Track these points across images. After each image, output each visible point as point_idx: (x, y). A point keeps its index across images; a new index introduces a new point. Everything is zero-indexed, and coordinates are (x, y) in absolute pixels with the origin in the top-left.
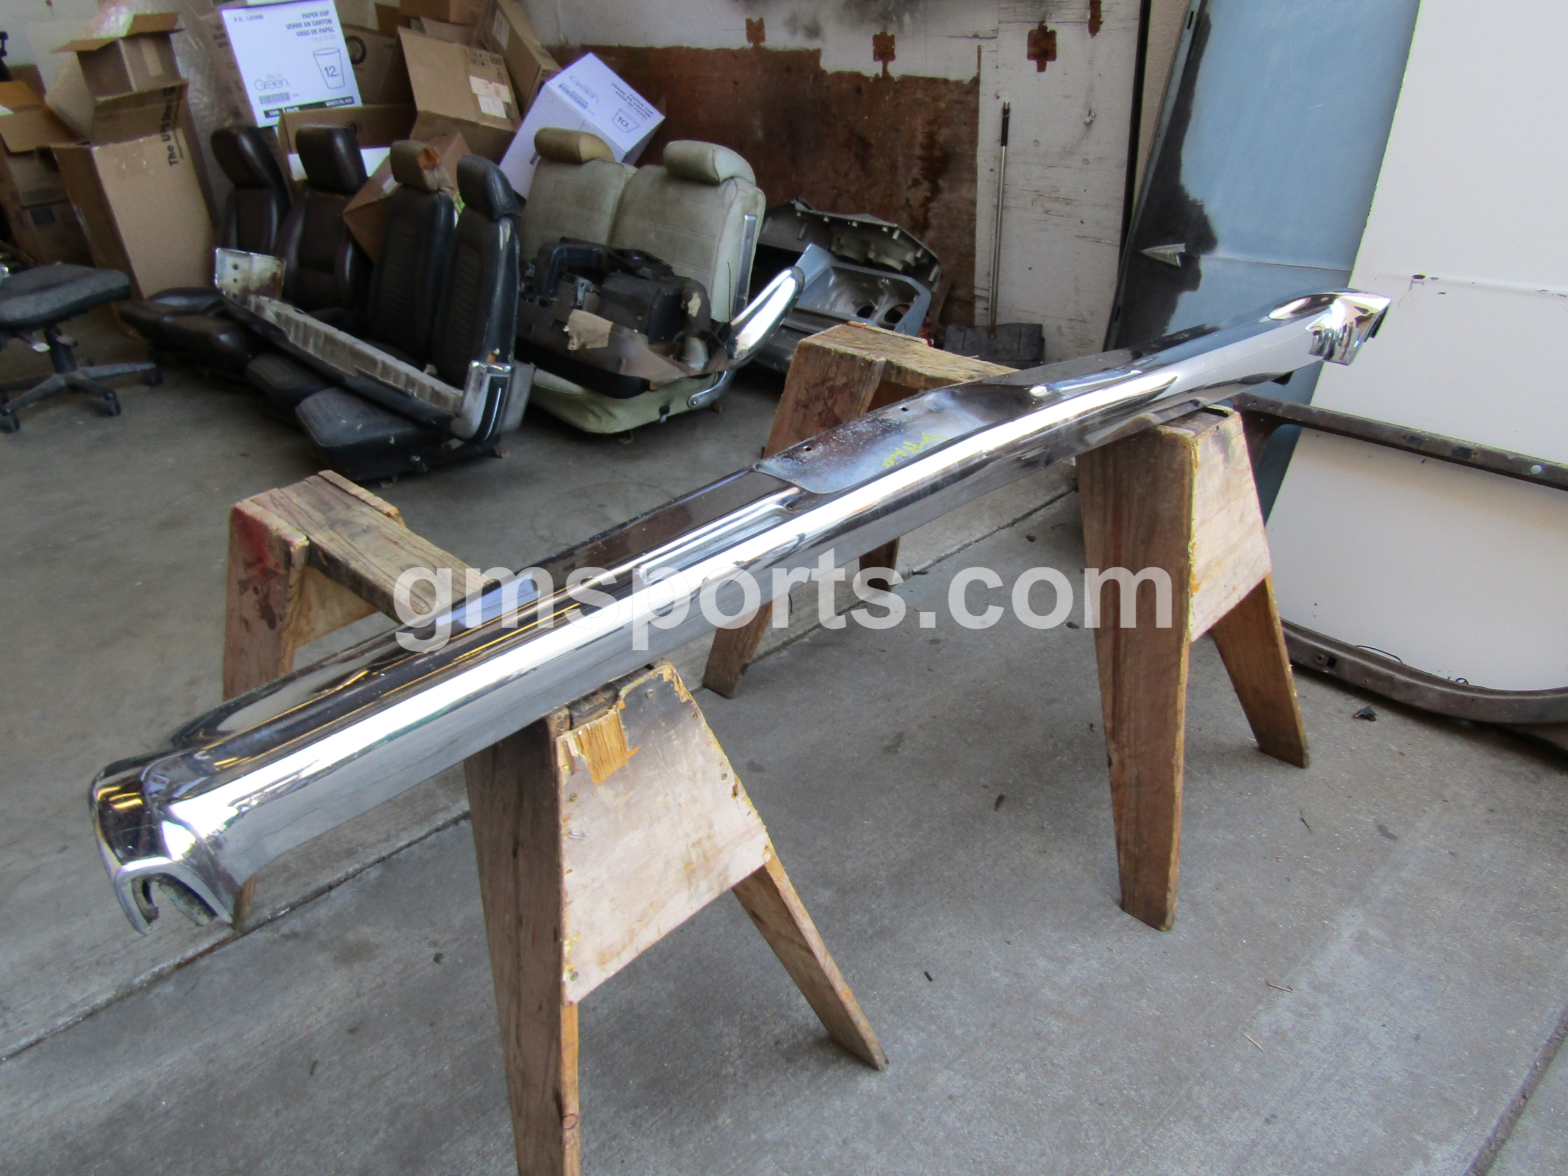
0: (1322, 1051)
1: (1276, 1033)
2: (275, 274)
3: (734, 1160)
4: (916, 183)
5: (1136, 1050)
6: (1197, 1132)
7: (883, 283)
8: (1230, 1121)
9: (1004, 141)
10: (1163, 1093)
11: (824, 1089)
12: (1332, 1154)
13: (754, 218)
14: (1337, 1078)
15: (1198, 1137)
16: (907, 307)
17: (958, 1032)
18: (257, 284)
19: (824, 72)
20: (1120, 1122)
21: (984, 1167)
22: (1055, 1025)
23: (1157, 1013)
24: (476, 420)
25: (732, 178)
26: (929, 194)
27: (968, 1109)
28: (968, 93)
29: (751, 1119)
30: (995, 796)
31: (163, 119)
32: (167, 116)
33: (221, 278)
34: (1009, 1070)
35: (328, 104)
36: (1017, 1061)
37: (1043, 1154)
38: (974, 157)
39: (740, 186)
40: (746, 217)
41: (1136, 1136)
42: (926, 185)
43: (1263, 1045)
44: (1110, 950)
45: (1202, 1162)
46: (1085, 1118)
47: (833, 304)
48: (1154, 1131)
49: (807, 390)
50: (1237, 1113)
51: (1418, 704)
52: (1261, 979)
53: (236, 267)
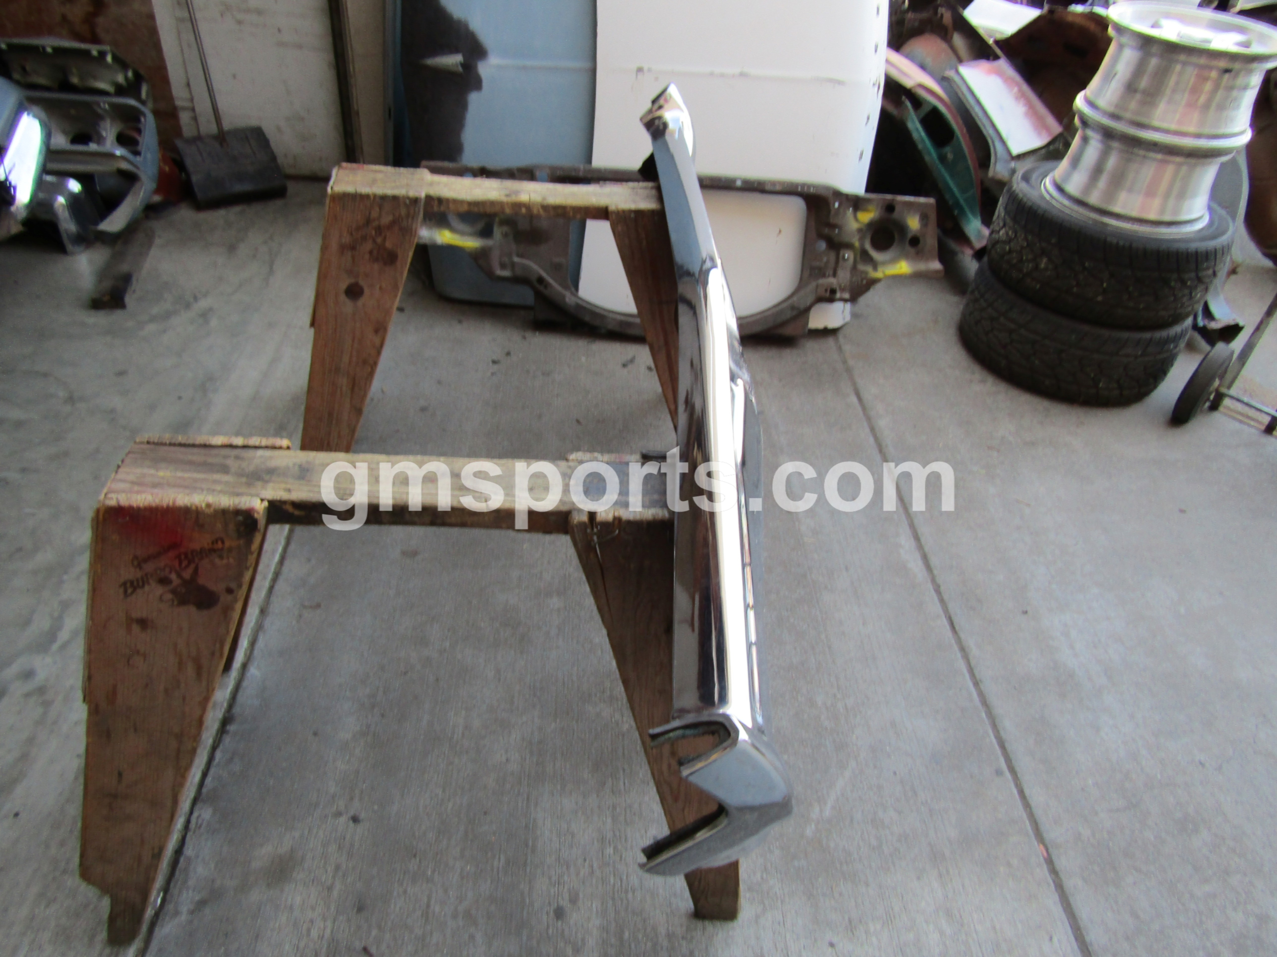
7: (99, 109)
16: (137, 129)
49: (351, 234)
50: (835, 575)
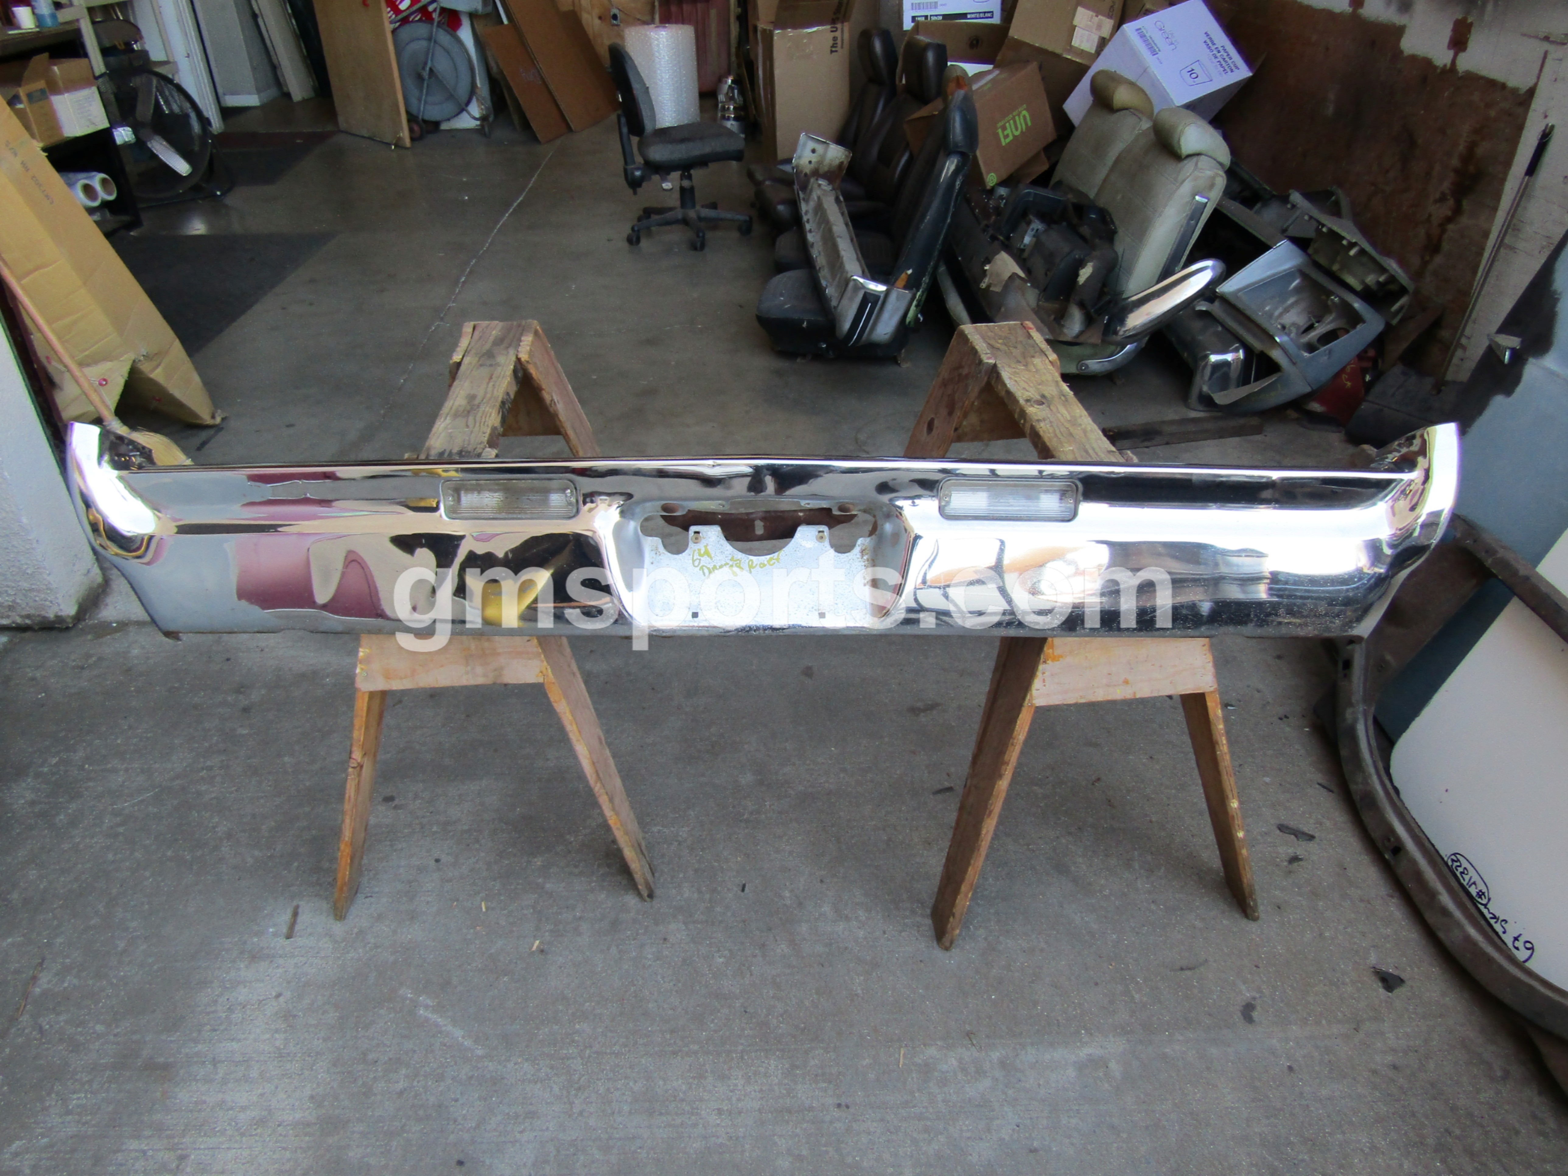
0: (943, 1101)
1: (927, 1065)
2: (842, 163)
3: (518, 884)
4: (1442, 199)
5: (812, 1001)
6: (782, 1074)
7: (1332, 300)
8: (814, 1086)
9: (1532, 170)
10: (794, 1036)
11: (605, 884)
12: (854, 1158)
13: (1205, 200)
14: (929, 1123)
15: (780, 1076)
16: (1347, 332)
17: (718, 909)
18: (826, 169)
19: (1402, 52)
20: (743, 1030)
21: (633, 989)
22: (783, 948)
23: (859, 992)
24: (847, 326)
25: (1198, 154)
26: (1449, 213)
27: (666, 953)
28: (1521, 104)
29: (551, 870)
30: (947, 784)
31: (835, 13)
32: (838, 10)
33: (800, 157)
34: (719, 951)
35: (969, 16)
36: (730, 951)
37: (674, 1009)
38: (1503, 180)
39: (1199, 164)
40: (1197, 198)
41: (742, 1044)
42: (1451, 202)
43: (904, 1064)
44: (884, 933)
45: (761, 1091)
46: (726, 1011)
47: (1287, 310)
48: (756, 1051)
49: (950, 371)
50: (824, 1085)
51: (1441, 935)
52: (968, 1028)
53: (813, 151)
